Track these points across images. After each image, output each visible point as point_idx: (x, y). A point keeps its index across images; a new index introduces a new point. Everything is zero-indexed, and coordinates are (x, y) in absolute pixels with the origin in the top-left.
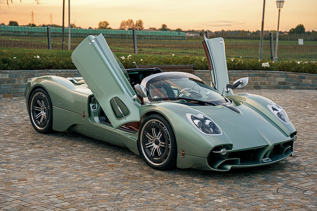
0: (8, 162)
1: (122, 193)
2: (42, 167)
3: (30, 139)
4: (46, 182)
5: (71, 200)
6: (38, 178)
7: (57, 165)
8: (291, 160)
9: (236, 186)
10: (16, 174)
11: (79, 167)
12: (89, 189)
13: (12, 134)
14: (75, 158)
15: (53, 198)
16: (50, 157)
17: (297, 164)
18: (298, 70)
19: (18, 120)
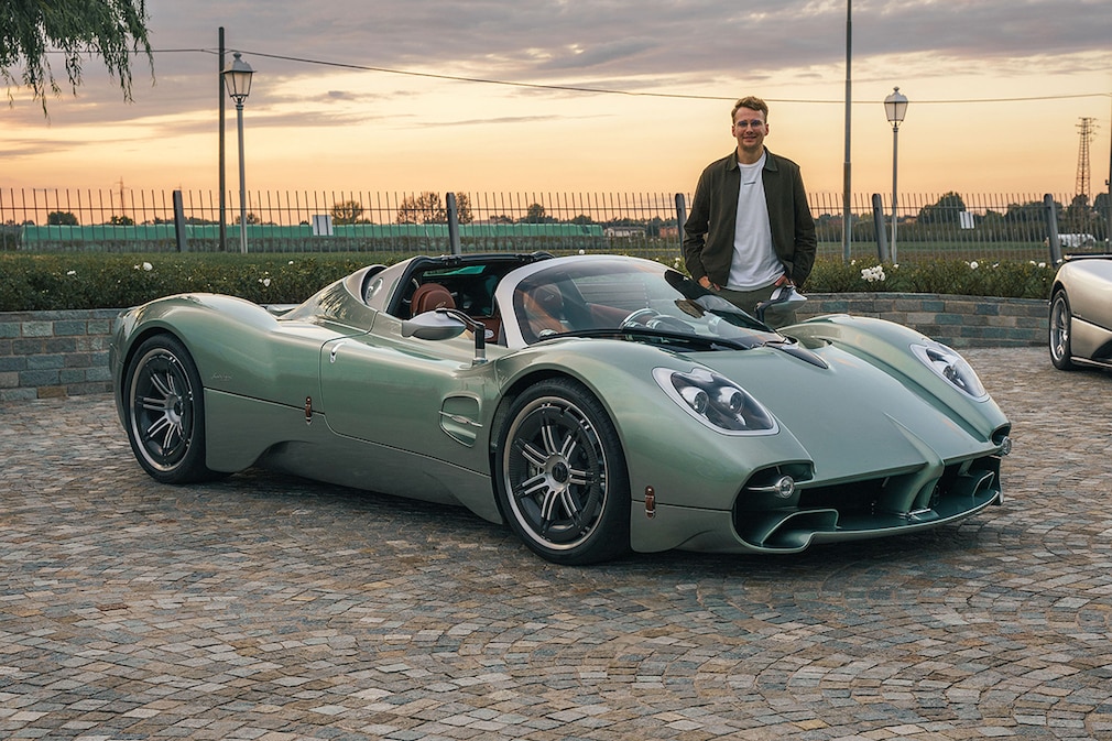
0: (62, 560)
1: (456, 631)
2: (177, 571)
3: (130, 500)
4: (198, 612)
5: (281, 657)
6: (165, 601)
7: (227, 564)
8: (997, 522)
9: (833, 597)
10: (93, 593)
11: (303, 567)
12: (344, 625)
13: (71, 489)
14: (286, 545)
15: (222, 653)
16: (203, 545)
17: (1019, 531)
18: (973, 288)
19: (88, 452)
